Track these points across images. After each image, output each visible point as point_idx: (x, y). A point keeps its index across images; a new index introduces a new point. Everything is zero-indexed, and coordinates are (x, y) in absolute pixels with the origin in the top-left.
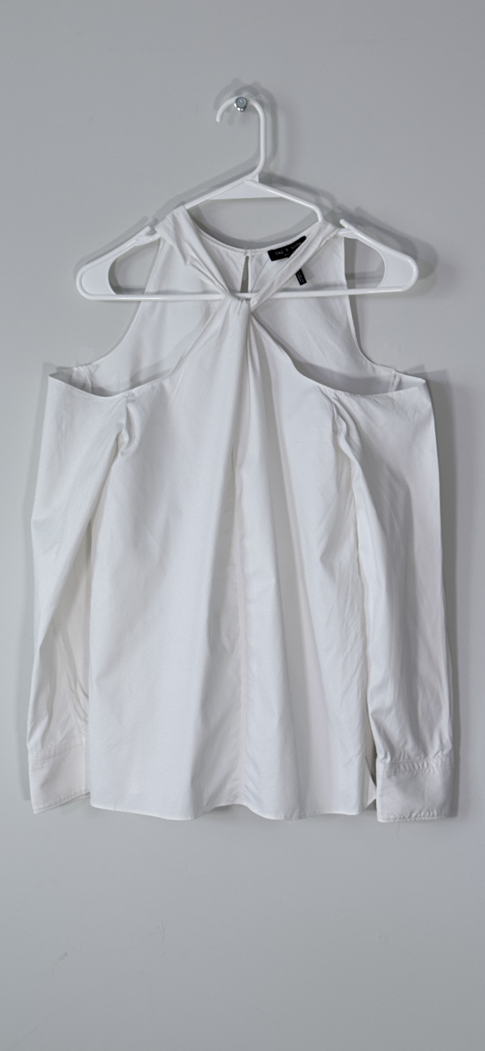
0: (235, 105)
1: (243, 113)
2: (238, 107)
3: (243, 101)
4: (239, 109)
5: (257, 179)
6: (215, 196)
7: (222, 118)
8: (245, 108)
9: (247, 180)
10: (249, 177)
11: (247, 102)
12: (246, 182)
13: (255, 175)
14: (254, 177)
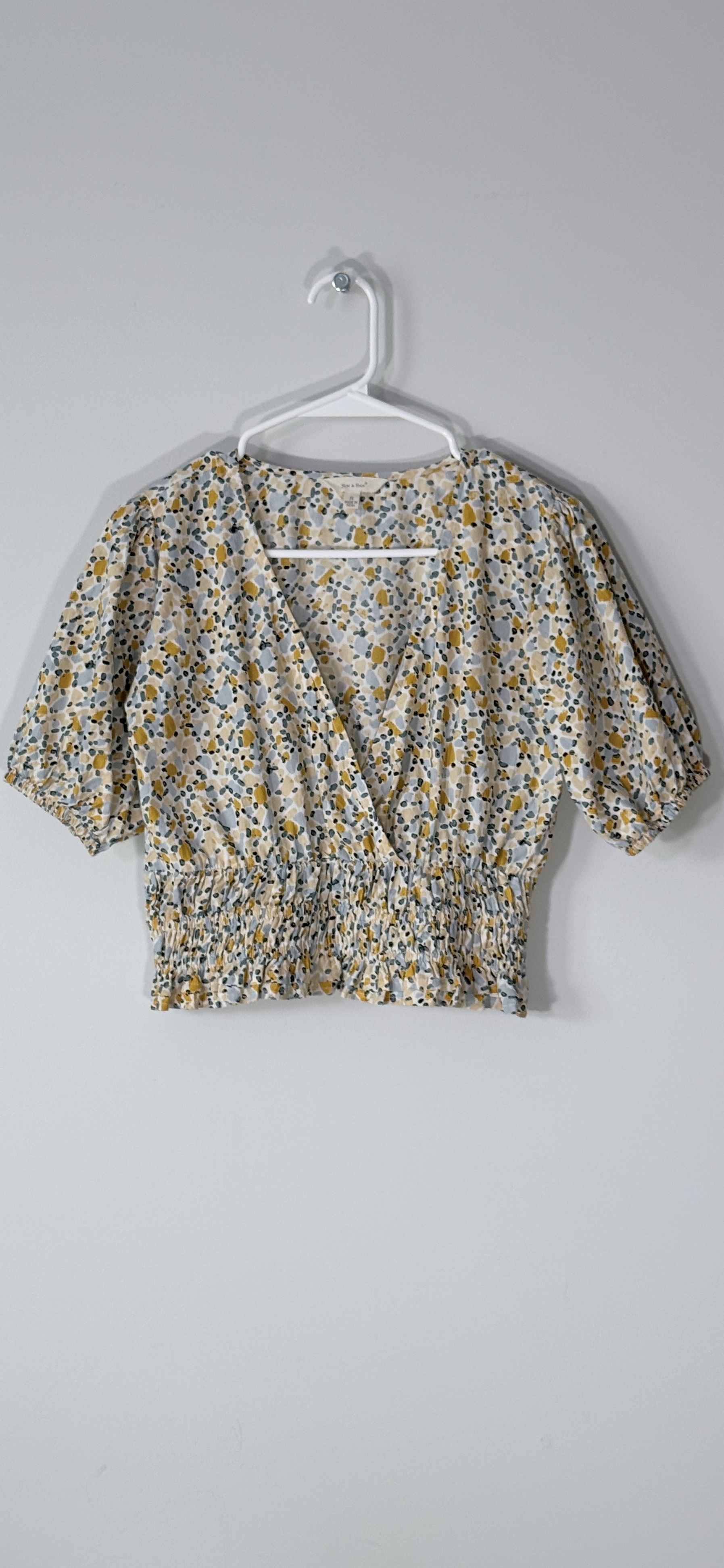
0: (334, 284)
1: (345, 295)
2: (337, 286)
3: (344, 278)
4: (338, 289)
5: (365, 390)
6: (306, 412)
7: (315, 300)
8: (347, 288)
9: (351, 391)
10: (354, 387)
11: (349, 280)
12: (350, 395)
13: (363, 386)
14: (362, 386)
